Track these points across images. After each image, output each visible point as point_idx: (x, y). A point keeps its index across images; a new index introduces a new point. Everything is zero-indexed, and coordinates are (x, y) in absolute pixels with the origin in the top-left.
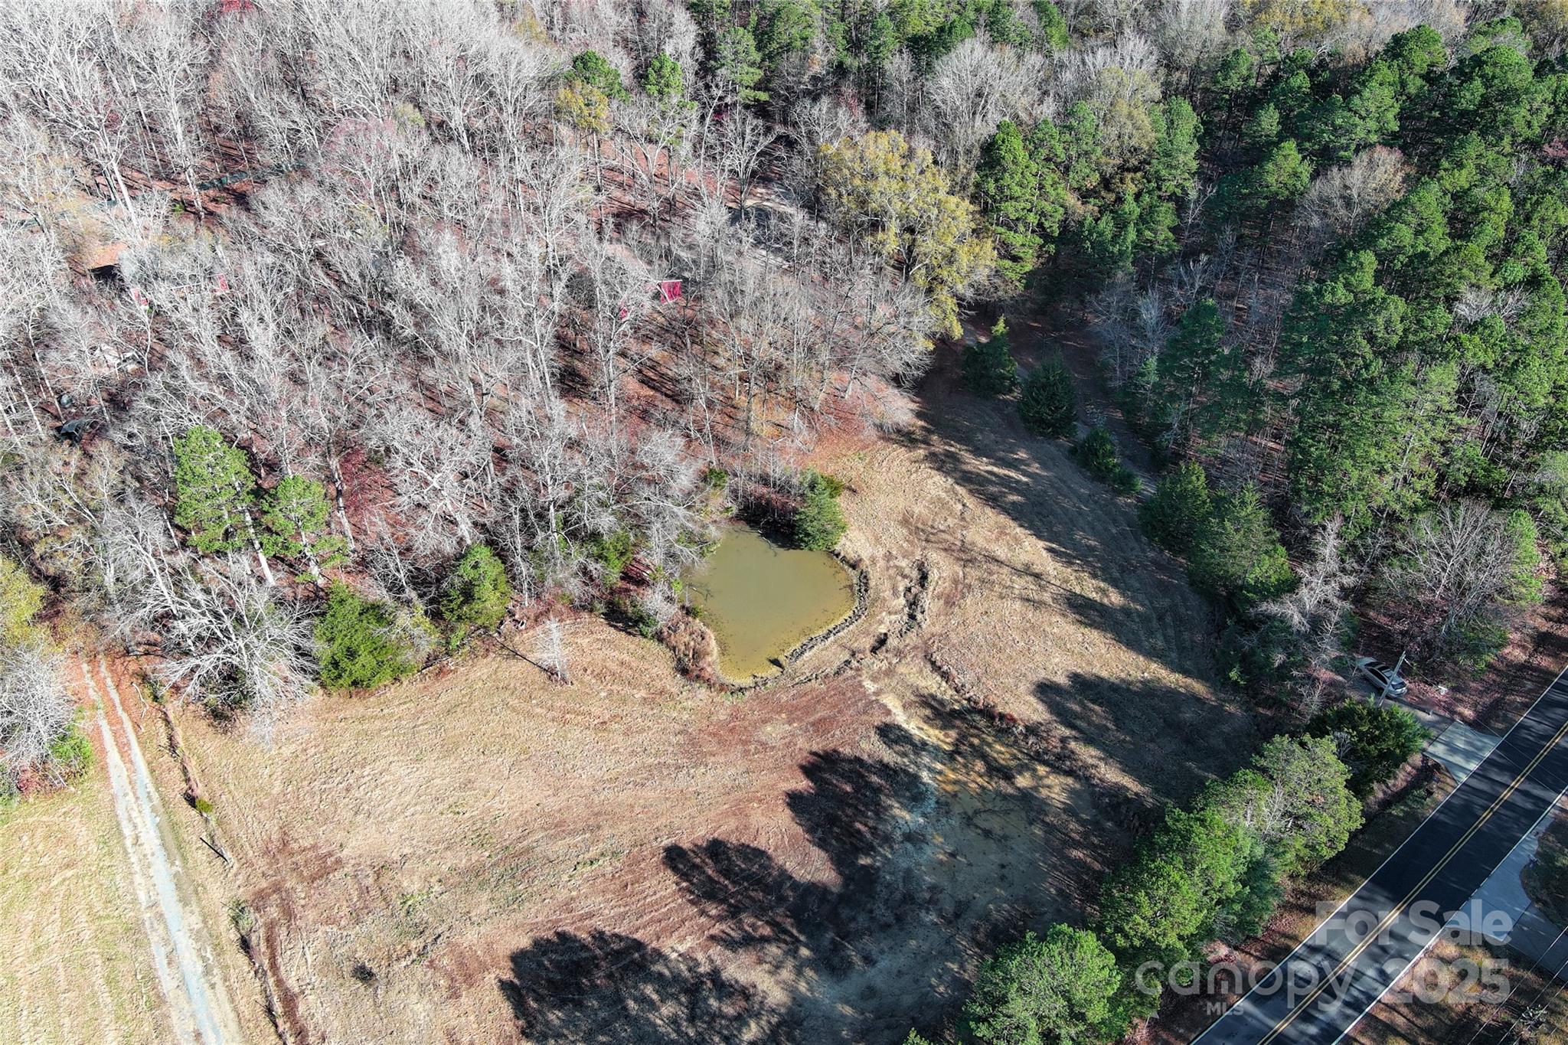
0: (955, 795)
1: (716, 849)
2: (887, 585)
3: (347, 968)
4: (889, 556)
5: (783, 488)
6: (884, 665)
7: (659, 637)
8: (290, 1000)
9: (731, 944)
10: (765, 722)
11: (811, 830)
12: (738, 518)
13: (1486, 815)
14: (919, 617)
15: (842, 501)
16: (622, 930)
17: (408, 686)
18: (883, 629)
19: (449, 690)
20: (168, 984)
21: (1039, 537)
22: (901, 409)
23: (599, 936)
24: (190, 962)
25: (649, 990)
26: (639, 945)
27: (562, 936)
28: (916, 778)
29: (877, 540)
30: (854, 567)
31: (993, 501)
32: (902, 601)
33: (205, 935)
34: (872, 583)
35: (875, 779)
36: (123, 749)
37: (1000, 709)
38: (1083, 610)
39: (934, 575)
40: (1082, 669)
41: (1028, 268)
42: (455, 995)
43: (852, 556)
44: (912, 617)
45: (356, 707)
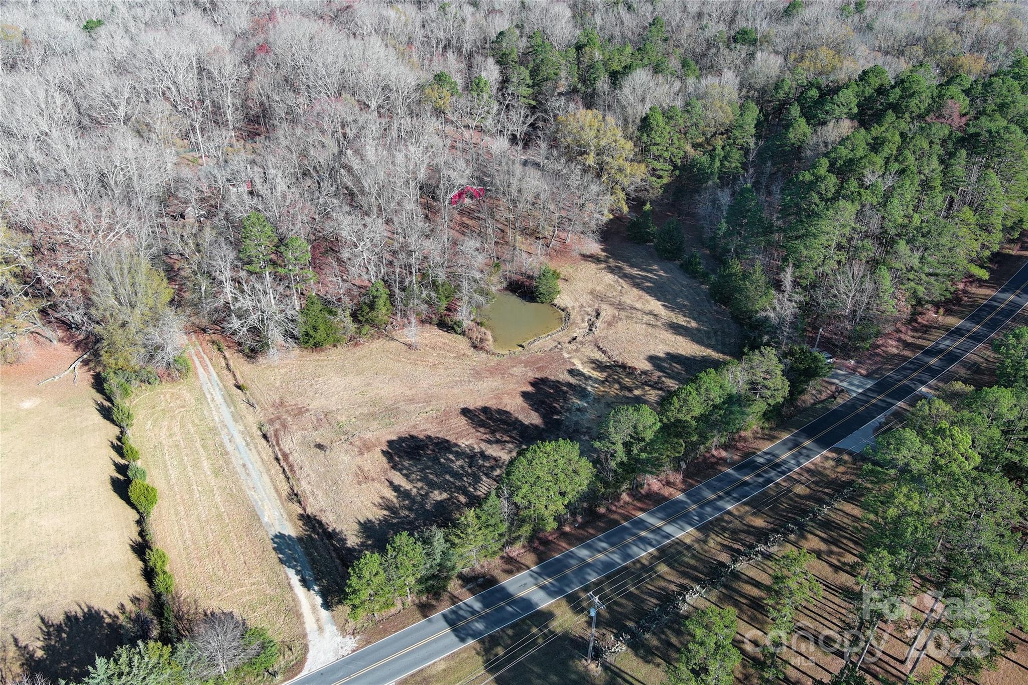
0: (603, 396)
1: (485, 410)
2: (579, 318)
3: (312, 445)
4: (582, 306)
5: (530, 277)
6: (574, 348)
7: (463, 333)
8: (286, 456)
9: (489, 442)
10: (513, 367)
11: (530, 405)
12: (506, 289)
13: (862, 408)
14: (594, 329)
15: (561, 285)
16: (440, 435)
17: (341, 349)
18: (575, 335)
19: (359, 352)
20: (229, 447)
21: (659, 300)
22: (594, 247)
23: (429, 437)
24: (239, 440)
25: (451, 457)
26: (447, 441)
27: (412, 437)
28: (585, 389)
29: (576, 300)
30: (563, 310)
31: (637, 285)
32: (586, 324)
33: (246, 432)
34: (572, 317)
35: (565, 388)
36: (205, 368)
37: (629, 365)
38: (676, 329)
39: (603, 314)
40: (672, 351)
41: (665, 181)
42: (362, 454)
43: (562, 305)
44: (590, 330)
45: (315, 356)
